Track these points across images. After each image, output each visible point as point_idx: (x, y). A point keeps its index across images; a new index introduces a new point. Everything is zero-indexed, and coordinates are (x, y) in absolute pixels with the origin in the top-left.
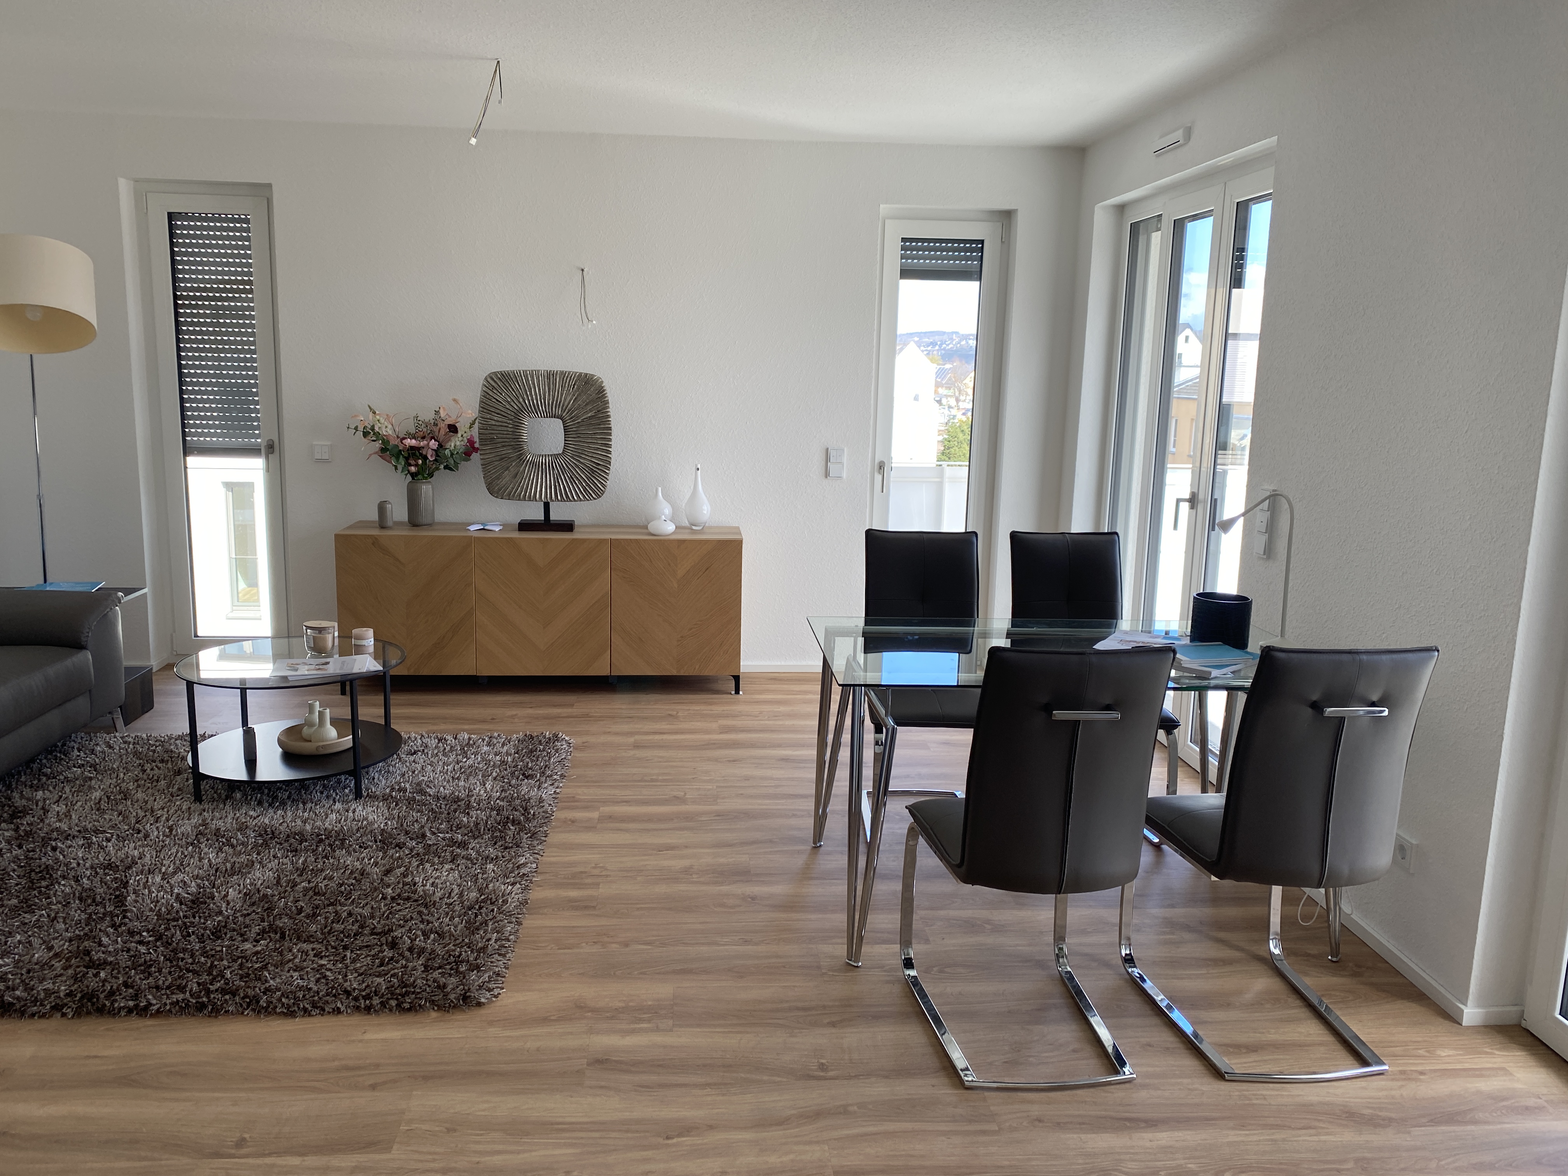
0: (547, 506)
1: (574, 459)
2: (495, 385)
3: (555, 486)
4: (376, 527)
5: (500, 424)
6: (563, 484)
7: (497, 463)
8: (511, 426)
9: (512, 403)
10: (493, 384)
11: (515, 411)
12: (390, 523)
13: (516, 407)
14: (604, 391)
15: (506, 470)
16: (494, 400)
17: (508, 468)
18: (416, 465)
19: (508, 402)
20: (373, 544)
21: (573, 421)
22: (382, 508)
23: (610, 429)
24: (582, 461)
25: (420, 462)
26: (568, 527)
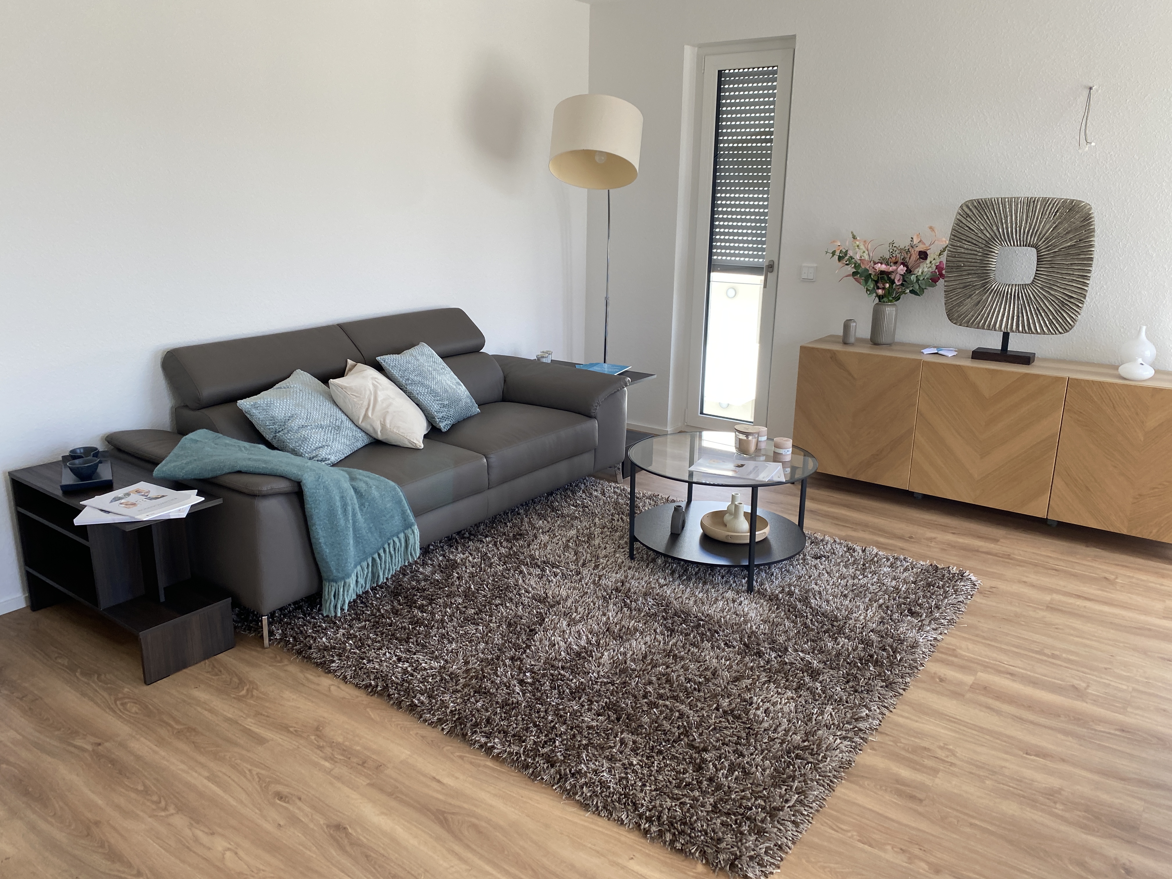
0: (1006, 337)
1: (1043, 290)
2: (970, 214)
3: (1018, 317)
4: (838, 342)
5: (970, 252)
6: (1027, 315)
7: (961, 290)
8: (980, 254)
9: (985, 232)
10: (968, 212)
11: (987, 239)
12: (852, 340)
13: (988, 235)
14: (1091, 218)
15: (968, 298)
16: (966, 228)
17: (970, 296)
18: (884, 288)
19: (981, 230)
20: (831, 358)
21: (1048, 250)
22: (847, 326)
23: (1091, 259)
24: (1052, 292)
25: (887, 285)
26: (1025, 359)
